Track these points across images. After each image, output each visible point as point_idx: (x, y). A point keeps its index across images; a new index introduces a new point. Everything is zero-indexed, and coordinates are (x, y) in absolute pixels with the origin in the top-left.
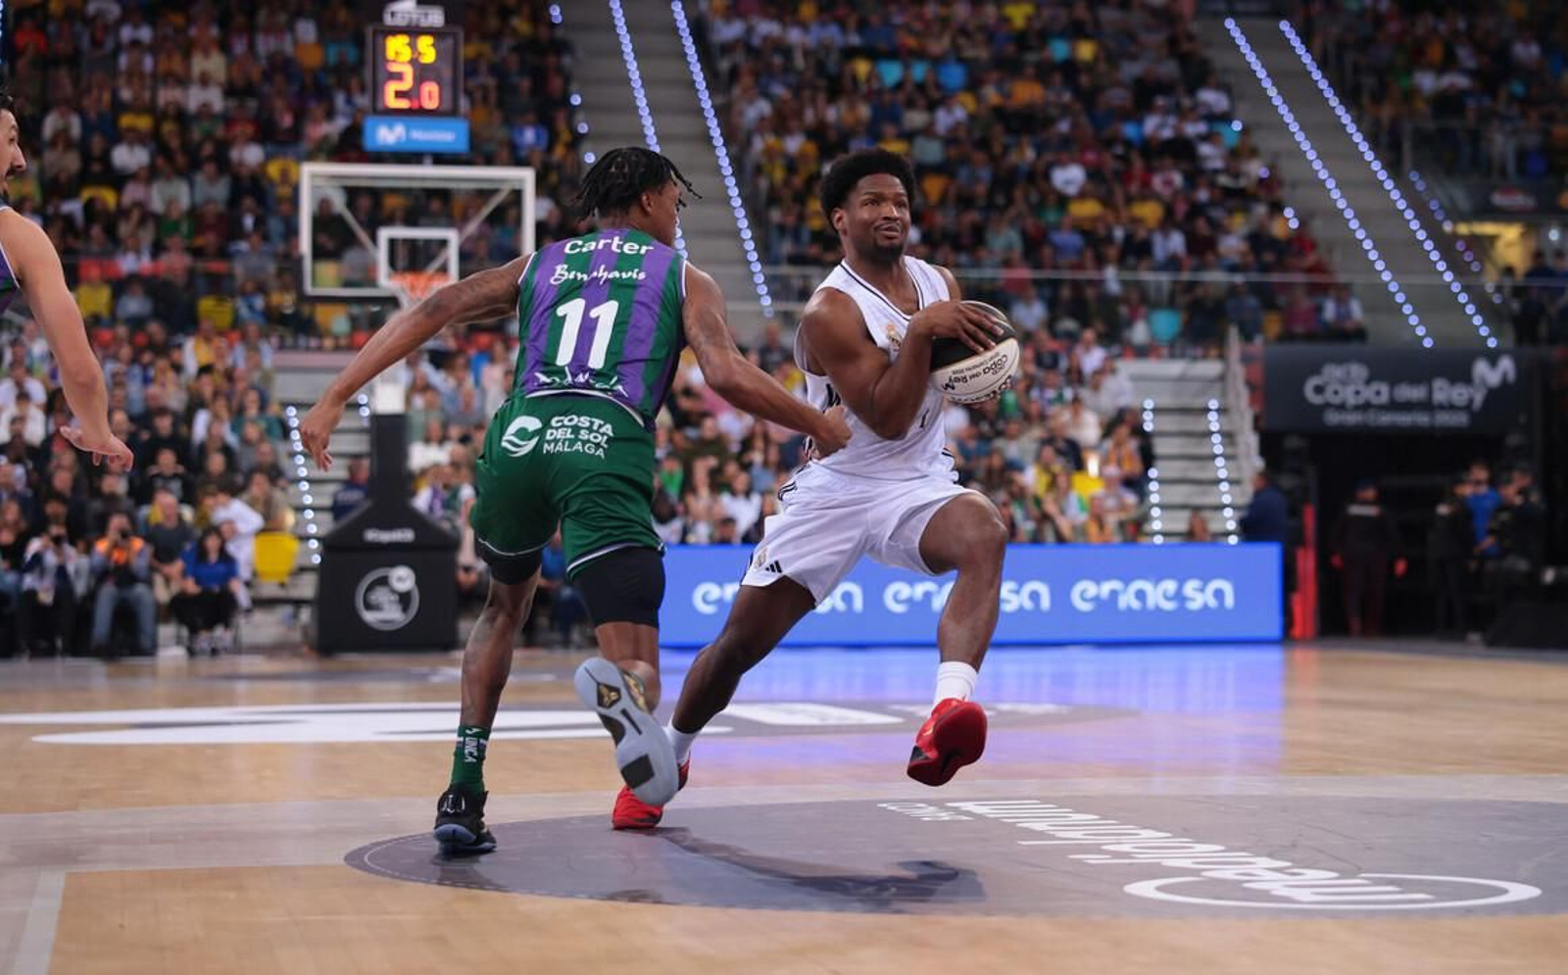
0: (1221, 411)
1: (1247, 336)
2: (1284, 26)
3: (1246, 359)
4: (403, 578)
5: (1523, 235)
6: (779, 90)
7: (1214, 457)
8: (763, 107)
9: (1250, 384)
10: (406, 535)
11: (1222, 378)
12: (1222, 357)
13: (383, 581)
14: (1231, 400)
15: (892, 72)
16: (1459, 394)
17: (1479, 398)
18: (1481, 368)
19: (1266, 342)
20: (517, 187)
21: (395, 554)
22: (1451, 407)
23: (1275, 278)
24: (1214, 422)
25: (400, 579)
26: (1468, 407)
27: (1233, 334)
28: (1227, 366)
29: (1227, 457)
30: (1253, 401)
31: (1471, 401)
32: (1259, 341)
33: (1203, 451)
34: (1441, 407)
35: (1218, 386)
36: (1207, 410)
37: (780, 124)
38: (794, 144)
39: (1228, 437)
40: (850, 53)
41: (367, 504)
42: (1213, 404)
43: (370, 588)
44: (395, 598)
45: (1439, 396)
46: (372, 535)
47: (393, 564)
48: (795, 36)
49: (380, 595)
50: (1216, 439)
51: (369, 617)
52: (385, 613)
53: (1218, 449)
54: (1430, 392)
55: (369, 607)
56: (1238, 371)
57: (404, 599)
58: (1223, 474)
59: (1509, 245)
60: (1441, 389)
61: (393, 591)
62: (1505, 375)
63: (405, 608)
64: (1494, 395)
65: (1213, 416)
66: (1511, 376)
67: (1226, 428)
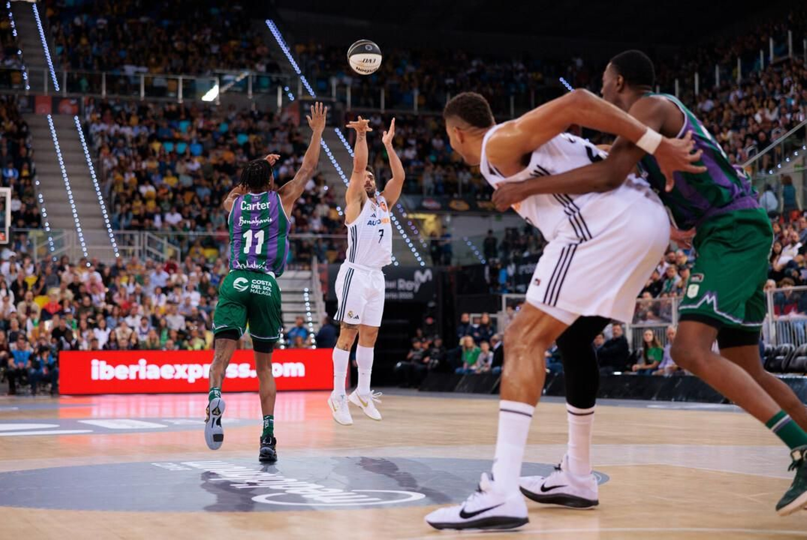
0: (310, 292)
1: (320, 261)
2: (337, 130)
3: (320, 271)
5: (436, 219)
6: (121, 155)
7: (306, 312)
9: (322, 281)
11: (310, 278)
12: (310, 270)
14: (314, 288)
15: (169, 147)
16: (409, 285)
17: (417, 287)
18: (418, 274)
19: (329, 263)
20: (3, 195)
22: (406, 291)
23: (333, 236)
24: (306, 297)
26: (412, 291)
27: (315, 259)
28: (312, 273)
29: (312, 312)
30: (323, 289)
31: (414, 288)
32: (326, 262)
33: (303, 309)
34: (402, 291)
35: (308, 282)
36: (304, 292)
37: (122, 169)
38: (129, 178)
39: (313, 303)
40: (152, 139)
42: (306, 289)
45: (401, 286)
48: (128, 131)
50: (307, 304)
53: (308, 309)
54: (397, 285)
56: (317, 276)
58: (310, 319)
59: (430, 223)
60: (402, 283)
62: (428, 277)
64: (423, 286)
65: (306, 295)
66: (431, 278)
67: (312, 300)
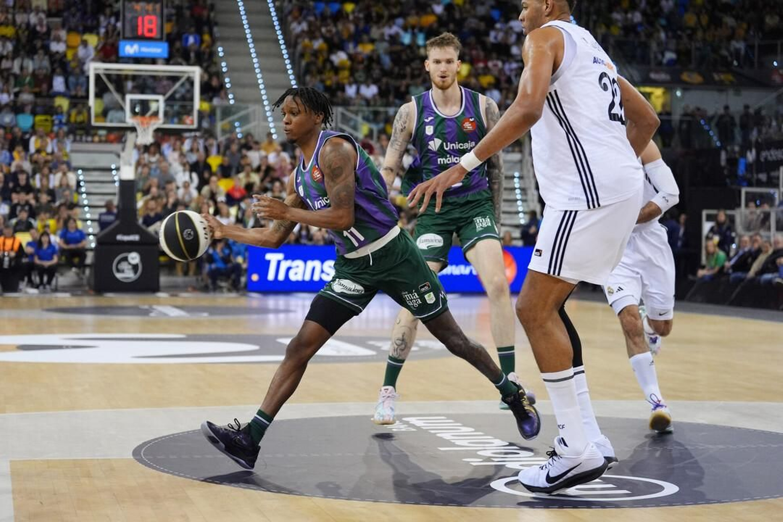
0: (521, 178)
4: (134, 258)
5: (664, 93)
6: (312, 18)
7: (517, 200)
8: (304, 26)
10: (136, 238)
13: (125, 259)
14: (525, 173)
21: (131, 247)
24: (517, 183)
25: (133, 259)
28: (523, 156)
29: (523, 201)
33: (511, 197)
35: (518, 166)
36: (514, 177)
37: (311, 34)
38: (318, 44)
39: (523, 190)
41: (117, 223)
42: (517, 174)
43: (119, 262)
44: (130, 267)
46: (119, 237)
47: (130, 251)
49: (124, 266)
50: (518, 191)
51: (119, 276)
52: (126, 274)
53: (519, 197)
55: (118, 271)
57: (135, 268)
58: (520, 209)
59: (658, 97)
61: (130, 264)
63: (136, 272)
65: (516, 180)
67: (523, 186)
